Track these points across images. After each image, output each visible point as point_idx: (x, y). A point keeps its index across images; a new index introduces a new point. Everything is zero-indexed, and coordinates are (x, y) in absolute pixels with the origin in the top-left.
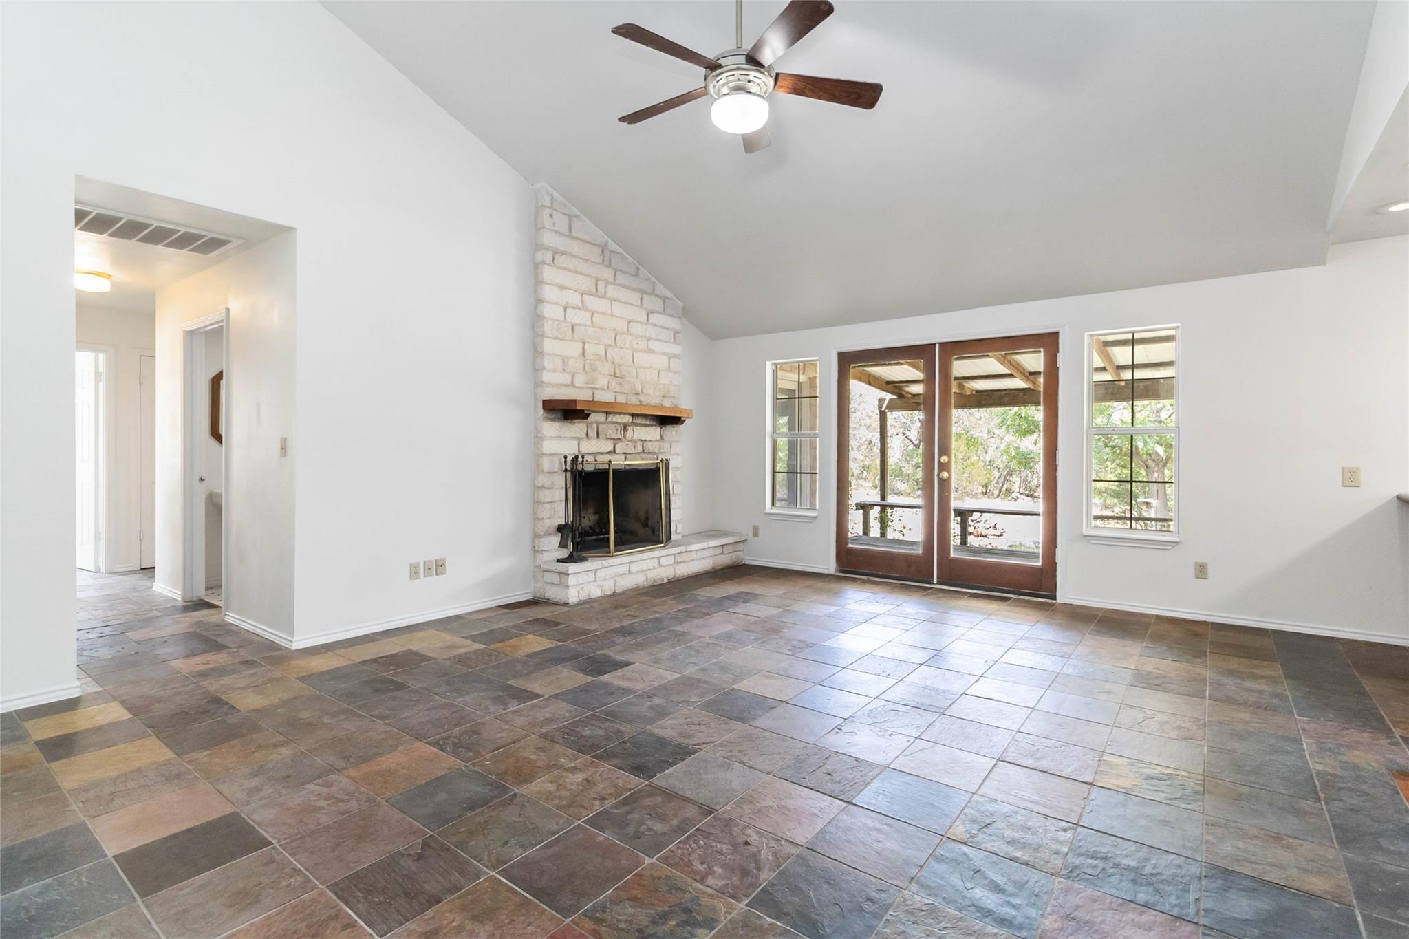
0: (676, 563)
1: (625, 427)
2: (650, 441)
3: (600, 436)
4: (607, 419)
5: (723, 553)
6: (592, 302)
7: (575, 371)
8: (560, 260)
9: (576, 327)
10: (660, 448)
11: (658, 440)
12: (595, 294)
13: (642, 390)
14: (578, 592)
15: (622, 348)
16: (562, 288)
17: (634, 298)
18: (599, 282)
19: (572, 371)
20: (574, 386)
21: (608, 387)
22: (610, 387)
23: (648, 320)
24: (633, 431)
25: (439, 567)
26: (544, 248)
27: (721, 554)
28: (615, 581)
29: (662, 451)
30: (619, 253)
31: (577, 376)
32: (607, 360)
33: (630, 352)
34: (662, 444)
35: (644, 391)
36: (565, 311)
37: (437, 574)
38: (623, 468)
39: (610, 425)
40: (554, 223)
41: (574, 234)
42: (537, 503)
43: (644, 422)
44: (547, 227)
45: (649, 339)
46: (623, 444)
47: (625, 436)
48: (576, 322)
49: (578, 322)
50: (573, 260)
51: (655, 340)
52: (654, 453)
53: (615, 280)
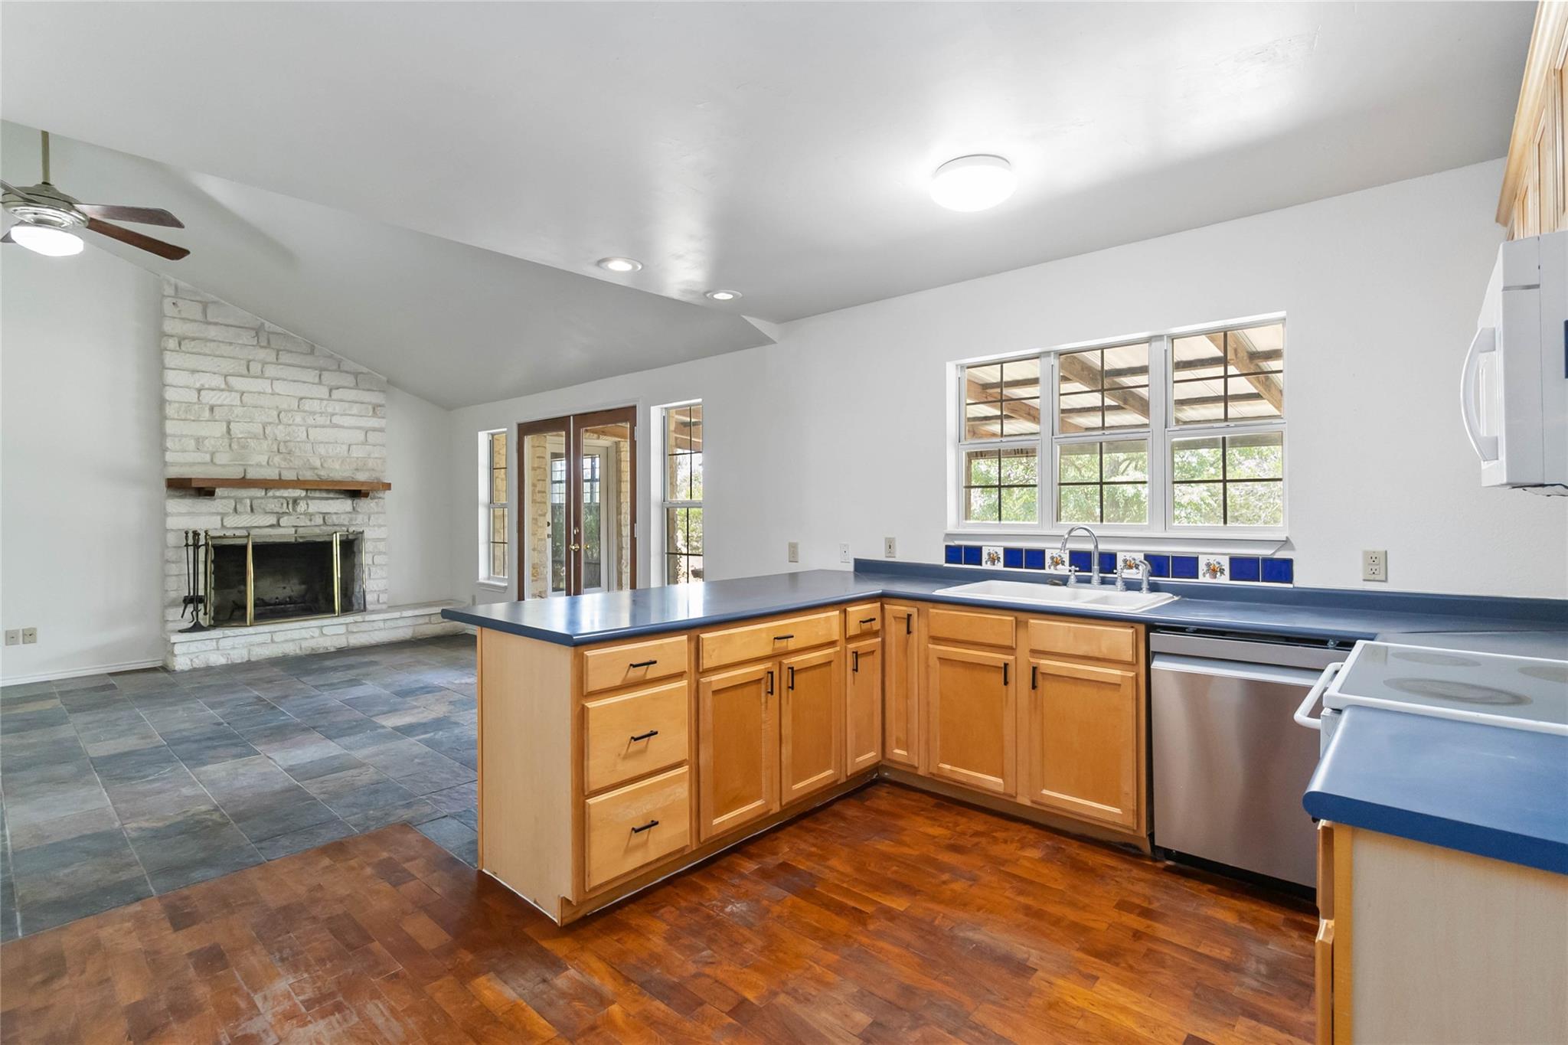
0: (350, 632)
1: (295, 501)
2: (336, 513)
3: (255, 511)
4: (266, 494)
5: (430, 623)
6: (237, 383)
7: (214, 450)
8: (187, 345)
9: (215, 408)
10: (351, 520)
11: (350, 513)
12: (248, 374)
13: (322, 465)
14: (192, 660)
15: (290, 425)
16: (194, 371)
17: (311, 376)
18: (251, 363)
19: (211, 449)
20: (215, 464)
21: (268, 463)
22: (270, 463)
23: (330, 396)
24: (307, 504)
25: (30, 636)
26: (166, 335)
27: (427, 623)
28: (250, 650)
29: (354, 523)
30: (279, 334)
31: (217, 455)
32: (265, 437)
33: (304, 428)
34: (354, 516)
35: (325, 465)
36: (199, 393)
37: (24, 643)
38: (293, 540)
39: (271, 500)
40: (180, 311)
41: (210, 319)
42: (165, 576)
43: (325, 495)
44: (168, 315)
45: (333, 415)
46: (292, 517)
47: (294, 509)
48: (215, 403)
49: (219, 403)
50: (208, 344)
51: (342, 415)
52: (344, 525)
53: (277, 359)
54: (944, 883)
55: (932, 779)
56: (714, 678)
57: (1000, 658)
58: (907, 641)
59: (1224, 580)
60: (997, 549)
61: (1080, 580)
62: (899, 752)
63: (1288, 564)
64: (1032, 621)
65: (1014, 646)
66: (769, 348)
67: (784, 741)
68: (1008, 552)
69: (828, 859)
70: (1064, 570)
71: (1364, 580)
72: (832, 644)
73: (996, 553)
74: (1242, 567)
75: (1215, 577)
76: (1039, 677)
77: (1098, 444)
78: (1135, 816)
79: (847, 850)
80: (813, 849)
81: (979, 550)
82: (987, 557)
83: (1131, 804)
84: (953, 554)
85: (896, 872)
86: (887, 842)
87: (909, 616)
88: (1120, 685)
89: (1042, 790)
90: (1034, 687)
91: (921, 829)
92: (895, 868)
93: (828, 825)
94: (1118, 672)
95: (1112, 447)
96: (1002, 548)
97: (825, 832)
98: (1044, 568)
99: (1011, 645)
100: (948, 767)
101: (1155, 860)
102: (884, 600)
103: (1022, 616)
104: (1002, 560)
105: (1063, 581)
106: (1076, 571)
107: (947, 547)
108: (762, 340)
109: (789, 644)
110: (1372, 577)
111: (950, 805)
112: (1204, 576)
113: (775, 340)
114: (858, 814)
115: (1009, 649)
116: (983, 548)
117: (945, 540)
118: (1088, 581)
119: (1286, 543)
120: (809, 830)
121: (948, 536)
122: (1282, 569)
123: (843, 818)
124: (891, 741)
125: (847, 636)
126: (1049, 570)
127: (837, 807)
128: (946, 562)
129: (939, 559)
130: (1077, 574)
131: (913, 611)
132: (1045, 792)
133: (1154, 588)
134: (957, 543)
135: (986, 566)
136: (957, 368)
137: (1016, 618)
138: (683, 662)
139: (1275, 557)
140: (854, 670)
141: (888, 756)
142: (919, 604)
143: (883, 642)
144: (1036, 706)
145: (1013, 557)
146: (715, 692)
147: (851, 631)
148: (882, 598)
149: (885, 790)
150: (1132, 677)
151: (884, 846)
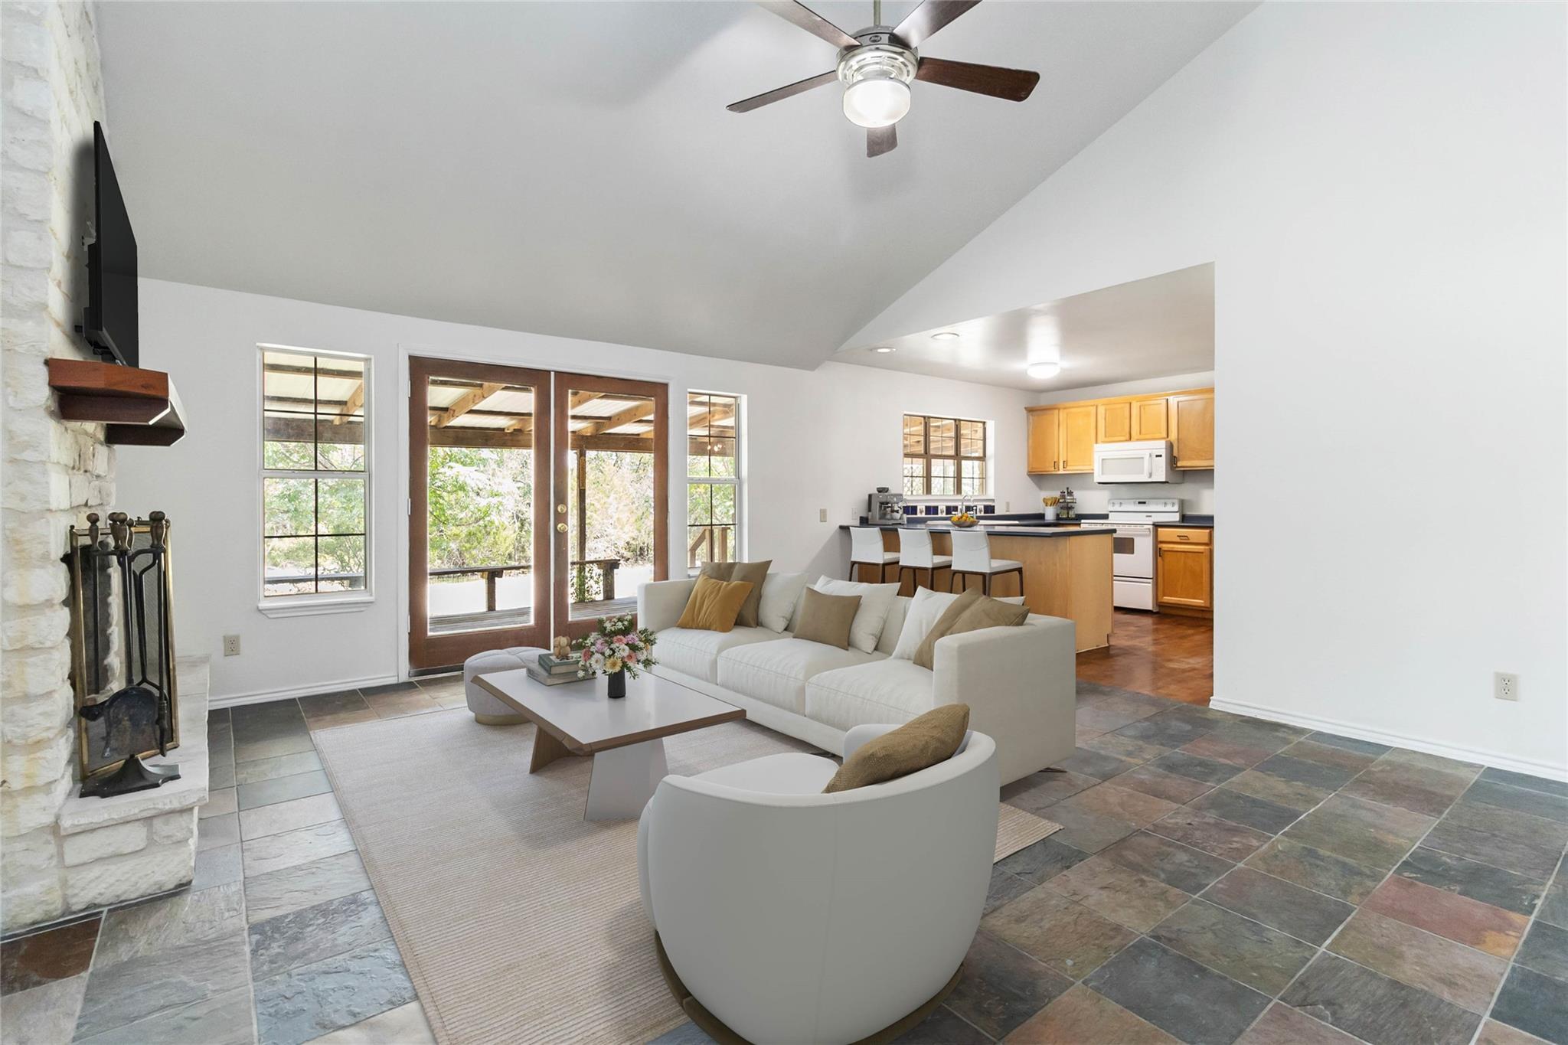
66: (805, 372)
68: (926, 508)
82: (919, 511)
84: (906, 510)
96: (924, 506)
104: (924, 512)
107: (904, 507)
113: (815, 369)
116: (918, 506)
119: (993, 500)
121: (905, 501)
134: (908, 504)
135: (919, 515)
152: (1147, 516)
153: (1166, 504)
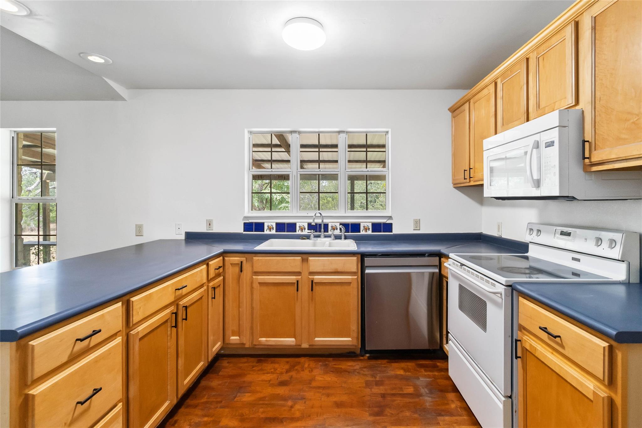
54: (292, 407)
55: (253, 348)
56: (140, 328)
57: (293, 278)
58: (239, 277)
59: (370, 232)
60: (272, 224)
61: (316, 237)
62: (234, 339)
63: (391, 225)
64: (310, 258)
65: (301, 272)
66: (120, 103)
67: (180, 355)
68: (277, 224)
69: (220, 422)
70: (306, 232)
71: (414, 230)
72: (202, 286)
73: (272, 225)
74: (376, 227)
75: (367, 232)
76: (314, 284)
77: (318, 175)
78: (357, 340)
79: (227, 410)
80: (206, 419)
81: (263, 224)
82: (267, 228)
83: (355, 335)
84: (248, 226)
85: (263, 412)
86: (247, 394)
87: (242, 262)
88: (351, 283)
89: (315, 339)
90: (312, 290)
91: (260, 379)
92: (261, 410)
93: (206, 397)
94: (350, 277)
95: (323, 177)
96: (275, 223)
97: (207, 402)
98: (296, 232)
99: (300, 271)
100: (264, 339)
101: (363, 356)
102: (224, 255)
103: (305, 256)
104: (275, 229)
105: (308, 237)
106: (313, 232)
107: (245, 224)
108: (116, 97)
109: (183, 291)
110: (416, 229)
111: (265, 359)
112: (363, 231)
113: (126, 99)
114: (221, 382)
115: (299, 273)
116: (265, 223)
117: (243, 220)
118: (319, 236)
119: (390, 218)
120: (195, 406)
121: (245, 218)
122: (388, 227)
123: (212, 389)
124: (228, 332)
125: (209, 279)
126: (298, 232)
127: (203, 383)
128: (244, 231)
129: (240, 229)
130: (314, 233)
131: (243, 259)
132: (316, 339)
133: (346, 238)
134: (251, 221)
135: (266, 232)
136: (248, 133)
137: (302, 258)
138: (118, 323)
139: (387, 222)
140: (212, 298)
141: (227, 342)
142: (246, 255)
143: (224, 279)
144: (312, 298)
145: (280, 227)
146: (141, 339)
147: (211, 275)
148: (224, 254)
149: (226, 361)
150: (356, 278)
151: (247, 398)
152: (574, 259)
153: (599, 241)
